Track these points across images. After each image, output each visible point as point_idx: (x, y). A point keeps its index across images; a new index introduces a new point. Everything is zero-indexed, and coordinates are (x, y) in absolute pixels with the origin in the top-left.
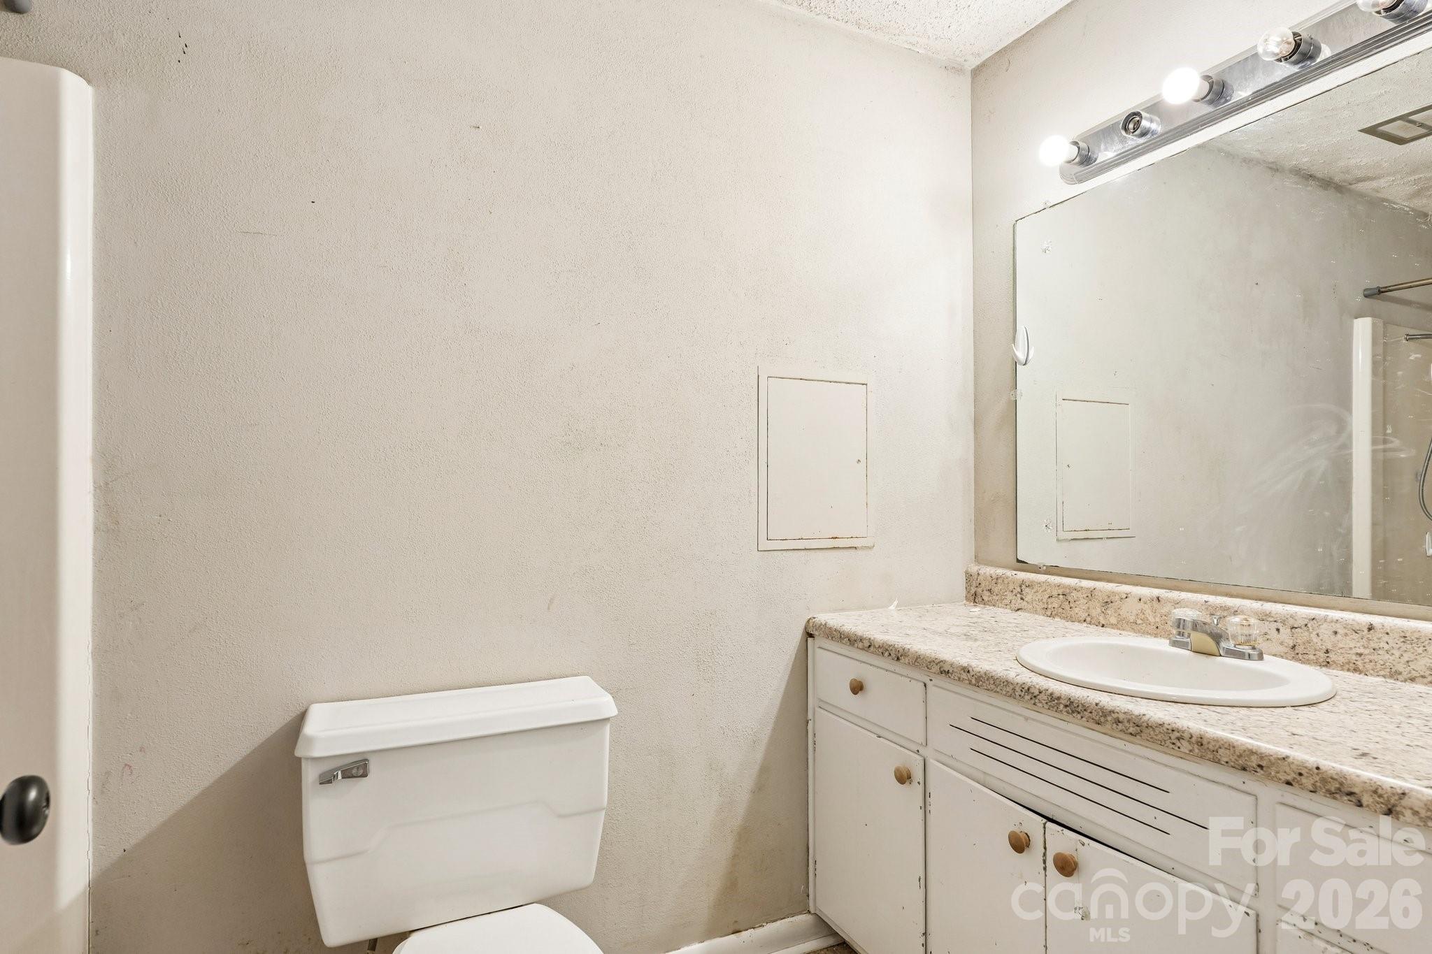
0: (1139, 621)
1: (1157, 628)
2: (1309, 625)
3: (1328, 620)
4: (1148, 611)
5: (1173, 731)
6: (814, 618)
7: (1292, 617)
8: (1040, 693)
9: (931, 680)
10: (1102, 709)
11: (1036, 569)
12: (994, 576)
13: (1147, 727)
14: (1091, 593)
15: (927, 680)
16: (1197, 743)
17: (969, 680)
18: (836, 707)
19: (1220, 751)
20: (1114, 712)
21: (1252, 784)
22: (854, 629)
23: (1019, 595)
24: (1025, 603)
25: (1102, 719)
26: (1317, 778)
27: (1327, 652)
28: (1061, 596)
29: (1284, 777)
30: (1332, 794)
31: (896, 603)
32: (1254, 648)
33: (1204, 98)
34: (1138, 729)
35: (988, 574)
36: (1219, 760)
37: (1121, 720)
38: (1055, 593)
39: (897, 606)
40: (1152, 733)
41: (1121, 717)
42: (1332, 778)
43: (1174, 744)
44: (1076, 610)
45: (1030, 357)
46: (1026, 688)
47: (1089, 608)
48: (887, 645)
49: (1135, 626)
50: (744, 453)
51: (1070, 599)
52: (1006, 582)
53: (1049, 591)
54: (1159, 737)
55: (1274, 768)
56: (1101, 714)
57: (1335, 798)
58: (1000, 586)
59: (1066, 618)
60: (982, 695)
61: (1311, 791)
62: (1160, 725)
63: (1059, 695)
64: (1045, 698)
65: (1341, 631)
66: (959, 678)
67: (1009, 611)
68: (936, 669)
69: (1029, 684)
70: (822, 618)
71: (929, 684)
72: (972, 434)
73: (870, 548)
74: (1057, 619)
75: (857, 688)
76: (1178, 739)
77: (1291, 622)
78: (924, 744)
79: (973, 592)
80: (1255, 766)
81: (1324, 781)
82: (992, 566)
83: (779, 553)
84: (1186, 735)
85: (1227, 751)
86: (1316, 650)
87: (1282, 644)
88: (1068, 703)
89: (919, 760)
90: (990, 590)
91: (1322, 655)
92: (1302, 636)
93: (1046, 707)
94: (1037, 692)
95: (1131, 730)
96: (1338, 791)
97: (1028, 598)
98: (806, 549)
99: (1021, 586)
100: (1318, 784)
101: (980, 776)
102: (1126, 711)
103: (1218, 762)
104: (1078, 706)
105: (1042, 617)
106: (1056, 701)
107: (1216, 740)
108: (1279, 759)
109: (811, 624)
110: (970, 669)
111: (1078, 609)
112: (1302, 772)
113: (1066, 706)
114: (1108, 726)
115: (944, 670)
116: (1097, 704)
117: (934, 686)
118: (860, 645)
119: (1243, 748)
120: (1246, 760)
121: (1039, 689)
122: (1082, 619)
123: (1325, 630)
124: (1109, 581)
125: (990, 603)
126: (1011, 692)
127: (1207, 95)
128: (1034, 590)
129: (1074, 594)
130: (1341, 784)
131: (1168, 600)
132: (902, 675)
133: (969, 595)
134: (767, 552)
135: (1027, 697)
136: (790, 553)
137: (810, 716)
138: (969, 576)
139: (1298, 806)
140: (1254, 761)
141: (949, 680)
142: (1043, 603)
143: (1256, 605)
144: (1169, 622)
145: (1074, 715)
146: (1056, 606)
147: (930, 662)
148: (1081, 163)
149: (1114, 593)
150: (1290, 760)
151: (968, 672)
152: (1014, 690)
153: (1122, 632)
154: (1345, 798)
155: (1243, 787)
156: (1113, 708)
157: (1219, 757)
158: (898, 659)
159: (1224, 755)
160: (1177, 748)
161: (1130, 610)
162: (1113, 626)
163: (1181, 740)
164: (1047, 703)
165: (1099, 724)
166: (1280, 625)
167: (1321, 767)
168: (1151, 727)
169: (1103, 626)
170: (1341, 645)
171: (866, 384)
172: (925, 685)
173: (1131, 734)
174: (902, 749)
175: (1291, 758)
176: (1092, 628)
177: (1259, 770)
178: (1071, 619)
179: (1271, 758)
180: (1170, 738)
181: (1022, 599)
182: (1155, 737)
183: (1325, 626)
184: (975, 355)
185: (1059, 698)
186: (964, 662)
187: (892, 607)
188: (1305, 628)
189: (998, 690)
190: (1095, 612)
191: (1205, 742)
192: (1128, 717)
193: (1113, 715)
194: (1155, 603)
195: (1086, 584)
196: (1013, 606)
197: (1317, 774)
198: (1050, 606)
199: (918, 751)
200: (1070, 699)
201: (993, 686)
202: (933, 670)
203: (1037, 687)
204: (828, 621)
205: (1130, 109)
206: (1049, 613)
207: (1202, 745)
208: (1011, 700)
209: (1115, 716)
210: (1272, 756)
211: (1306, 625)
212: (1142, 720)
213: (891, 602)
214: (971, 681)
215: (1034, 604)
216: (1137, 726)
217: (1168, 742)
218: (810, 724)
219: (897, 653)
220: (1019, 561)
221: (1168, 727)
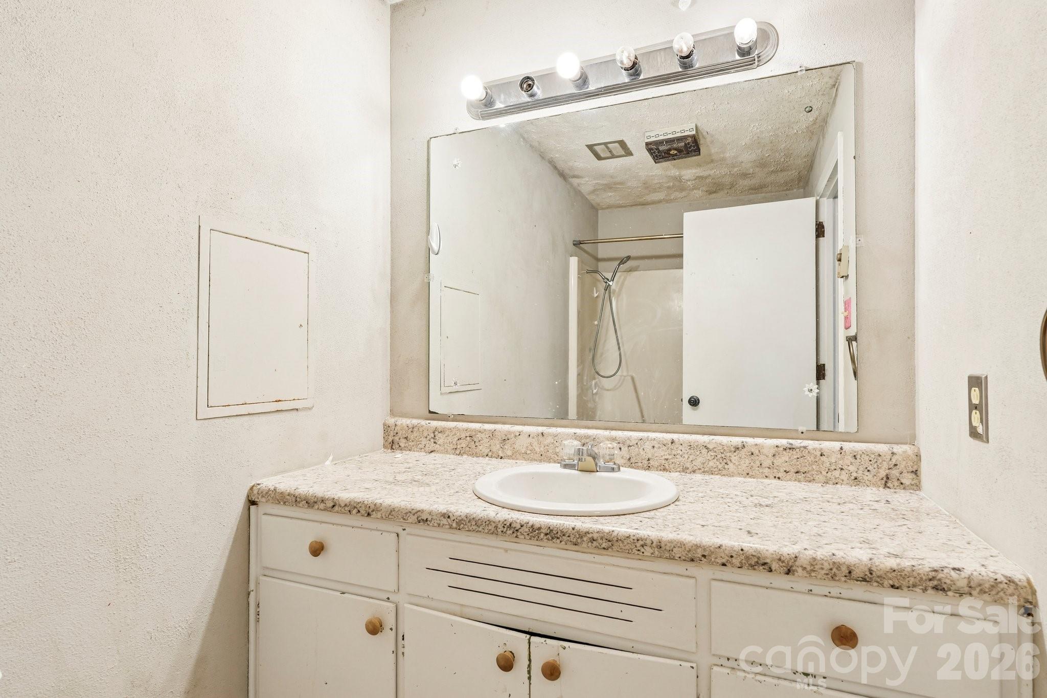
0: (528, 452)
1: (541, 455)
2: (639, 444)
3: (649, 439)
4: (535, 445)
5: (638, 540)
6: (258, 484)
7: (628, 439)
8: (521, 526)
9: (404, 530)
10: (578, 532)
11: (446, 418)
12: (410, 426)
13: (617, 541)
14: (493, 434)
15: (399, 530)
16: (657, 546)
17: (449, 524)
18: (291, 573)
19: (674, 550)
20: (588, 533)
21: (693, 569)
22: (311, 491)
23: (432, 440)
24: (437, 446)
25: (579, 540)
26: (743, 557)
27: (649, 460)
28: (468, 438)
29: (720, 561)
30: (752, 567)
31: (331, 458)
32: (615, 464)
33: (576, 81)
34: (610, 543)
35: (404, 424)
36: (674, 557)
37: (595, 538)
38: (463, 436)
39: (332, 461)
40: (621, 545)
41: (595, 536)
42: (752, 555)
43: (639, 550)
44: (481, 448)
45: (441, 249)
46: (508, 524)
47: (490, 445)
48: (355, 502)
49: (526, 456)
50: (181, 311)
51: (475, 440)
52: (421, 430)
53: (458, 434)
54: (627, 547)
55: (714, 556)
56: (578, 536)
57: (754, 569)
58: (415, 434)
59: (472, 455)
60: (461, 536)
61: (739, 568)
62: (627, 537)
63: (539, 526)
64: (527, 530)
65: (656, 446)
66: (439, 525)
67: (425, 454)
68: (413, 519)
69: (511, 520)
70: (268, 483)
71: (401, 533)
72: (389, 309)
73: (310, 409)
74: (465, 456)
75: (317, 550)
76: (642, 546)
77: (628, 442)
78: (396, 591)
79: (390, 440)
80: (700, 557)
81: (747, 558)
82: (406, 417)
83: (221, 420)
84: (648, 542)
85: (680, 549)
86: (642, 460)
87: (622, 458)
88: (548, 532)
89: (391, 606)
90: (406, 438)
91: (646, 462)
92: (634, 450)
93: (528, 537)
94: (518, 526)
95: (604, 545)
96: (756, 564)
97: (440, 442)
98: (249, 414)
99: (434, 433)
100: (744, 561)
101: (457, 609)
102: (598, 530)
103: (674, 559)
104: (557, 533)
105: (452, 456)
106: (537, 532)
107: (671, 542)
108: (716, 548)
109: (255, 492)
110: (450, 514)
111: (481, 447)
112: (733, 555)
113: (546, 534)
114: (584, 545)
115: (422, 519)
116: (573, 529)
117: (408, 534)
118: (322, 506)
119: (691, 544)
120: (694, 553)
121: (520, 524)
122: (485, 454)
123: (648, 446)
124: (504, 423)
125: (406, 449)
126: (493, 529)
127: (578, 80)
128: (446, 435)
129: (479, 435)
130: (759, 558)
131: (549, 434)
132: (371, 530)
133: (387, 444)
134: (207, 421)
135: (509, 532)
136: (233, 420)
137: (252, 586)
138: (387, 428)
139: (724, 578)
140: (700, 552)
141: (428, 528)
142: (453, 444)
143: (607, 433)
144: (550, 451)
145: (554, 540)
146: (464, 446)
147: (406, 513)
148: (486, 105)
149: (510, 432)
150: (724, 547)
151: (449, 517)
152: (496, 527)
153: (517, 461)
154: (761, 568)
155: (687, 573)
156: (587, 530)
157: (674, 554)
158: (369, 515)
159: (677, 552)
160: (641, 554)
161: (522, 444)
162: (509, 457)
163: (645, 547)
164: (528, 534)
165: (576, 545)
166: (621, 445)
167: (744, 549)
168: (620, 540)
169: (501, 458)
170: (656, 455)
171: (308, 253)
172: (398, 536)
173: (604, 548)
174: (371, 600)
175: (724, 545)
176: (494, 461)
177: (703, 559)
178: (476, 455)
179: (711, 549)
180: (636, 546)
181: (435, 443)
182: (623, 548)
183: (648, 443)
184: (392, 241)
185: (539, 529)
186: (442, 508)
187: (328, 463)
188: (636, 446)
189: (480, 529)
190: (496, 447)
191: (663, 545)
192: (601, 535)
193: (588, 535)
194: (540, 437)
195: (487, 427)
196: (427, 449)
197: (743, 554)
198: (458, 447)
199: (388, 598)
200: (549, 528)
201: (474, 527)
202: (410, 520)
203: (518, 521)
204: (277, 486)
205: (526, 74)
206: (458, 452)
207: (661, 547)
208: (493, 537)
209: (590, 536)
210: (711, 546)
211: (637, 444)
212: (612, 536)
213: (326, 457)
214: (452, 525)
215: (445, 446)
216: (609, 541)
217: (634, 550)
218: (252, 595)
219: (367, 509)
220: (430, 412)
221: (634, 538)
